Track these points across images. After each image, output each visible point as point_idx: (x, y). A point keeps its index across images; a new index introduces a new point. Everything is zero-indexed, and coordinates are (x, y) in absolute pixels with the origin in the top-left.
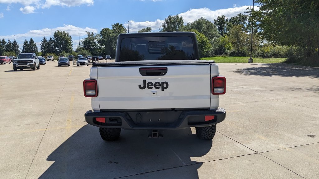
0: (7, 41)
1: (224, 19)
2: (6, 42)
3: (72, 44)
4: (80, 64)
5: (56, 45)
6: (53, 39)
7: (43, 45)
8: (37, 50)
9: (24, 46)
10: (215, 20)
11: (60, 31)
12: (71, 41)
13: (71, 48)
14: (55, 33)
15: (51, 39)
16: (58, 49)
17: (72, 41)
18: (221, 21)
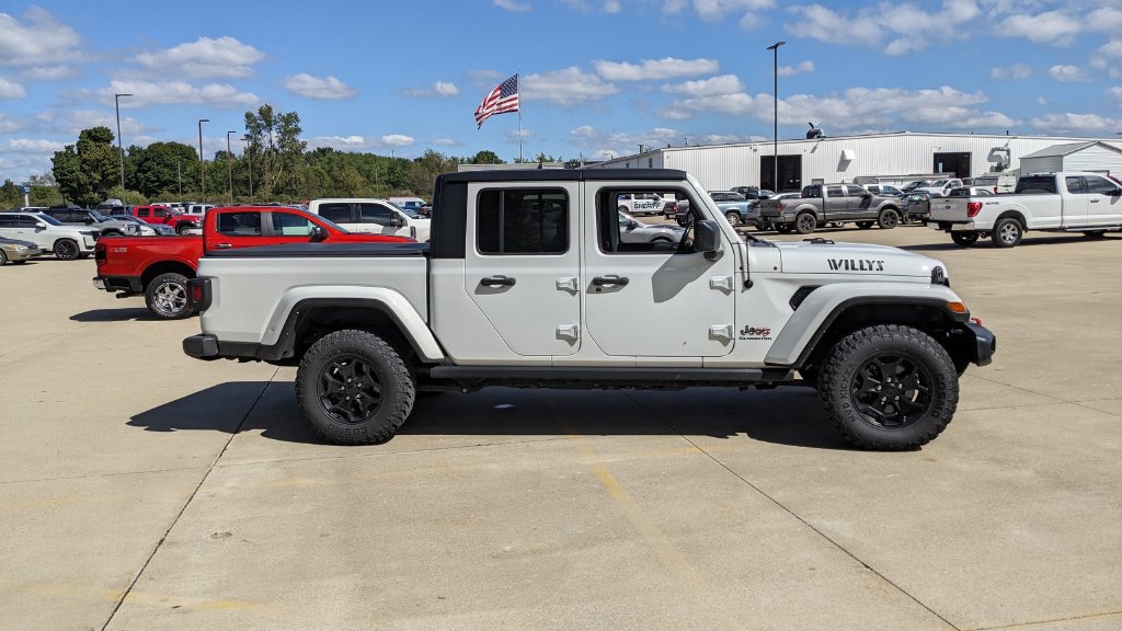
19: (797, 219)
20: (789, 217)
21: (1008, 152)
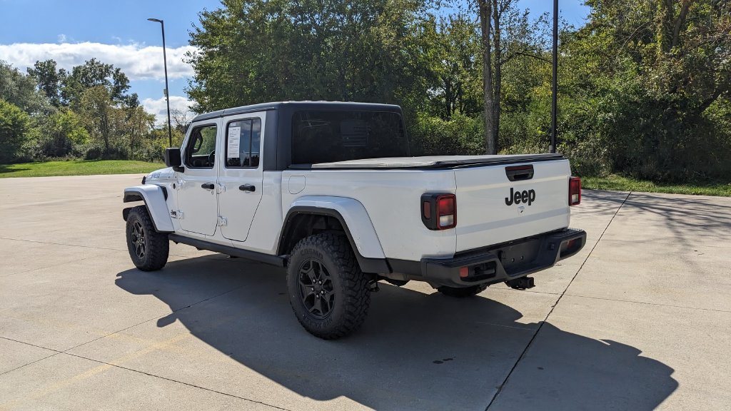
1: (53, 68)
10: (29, 70)
18: (46, 73)
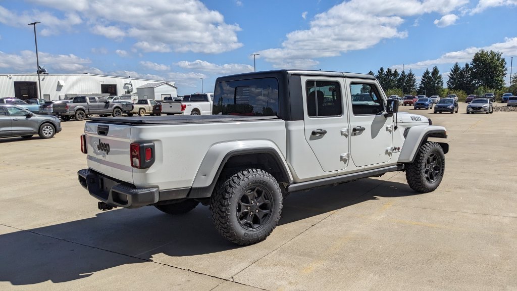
0: (400, 72)
2: (398, 75)
3: (504, 72)
4: (471, 110)
5: (474, 76)
6: (470, 66)
7: (452, 77)
8: (442, 85)
9: (423, 80)
11: (486, 51)
12: (503, 67)
13: (501, 81)
14: (477, 54)
15: (467, 65)
16: (478, 83)
17: (506, 67)
19: (76, 114)
20: (72, 112)
21: (131, 85)
